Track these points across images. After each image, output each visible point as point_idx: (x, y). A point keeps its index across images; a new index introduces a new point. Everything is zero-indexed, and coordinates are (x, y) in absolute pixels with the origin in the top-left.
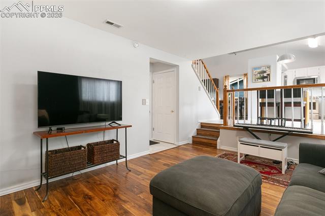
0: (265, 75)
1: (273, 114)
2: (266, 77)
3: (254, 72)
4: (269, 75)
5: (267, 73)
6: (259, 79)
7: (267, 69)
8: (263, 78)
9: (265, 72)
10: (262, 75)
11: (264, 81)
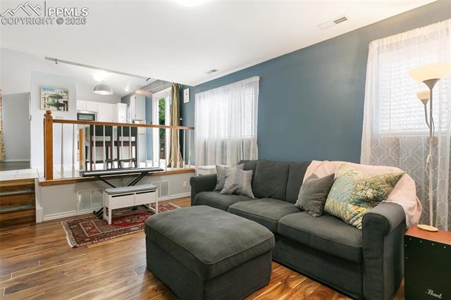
0: (61, 101)
1: (102, 156)
2: (62, 105)
3: (43, 93)
4: (66, 102)
5: (64, 100)
6: (52, 105)
7: (64, 94)
8: (58, 105)
9: (61, 97)
10: (56, 101)
11: (59, 110)
